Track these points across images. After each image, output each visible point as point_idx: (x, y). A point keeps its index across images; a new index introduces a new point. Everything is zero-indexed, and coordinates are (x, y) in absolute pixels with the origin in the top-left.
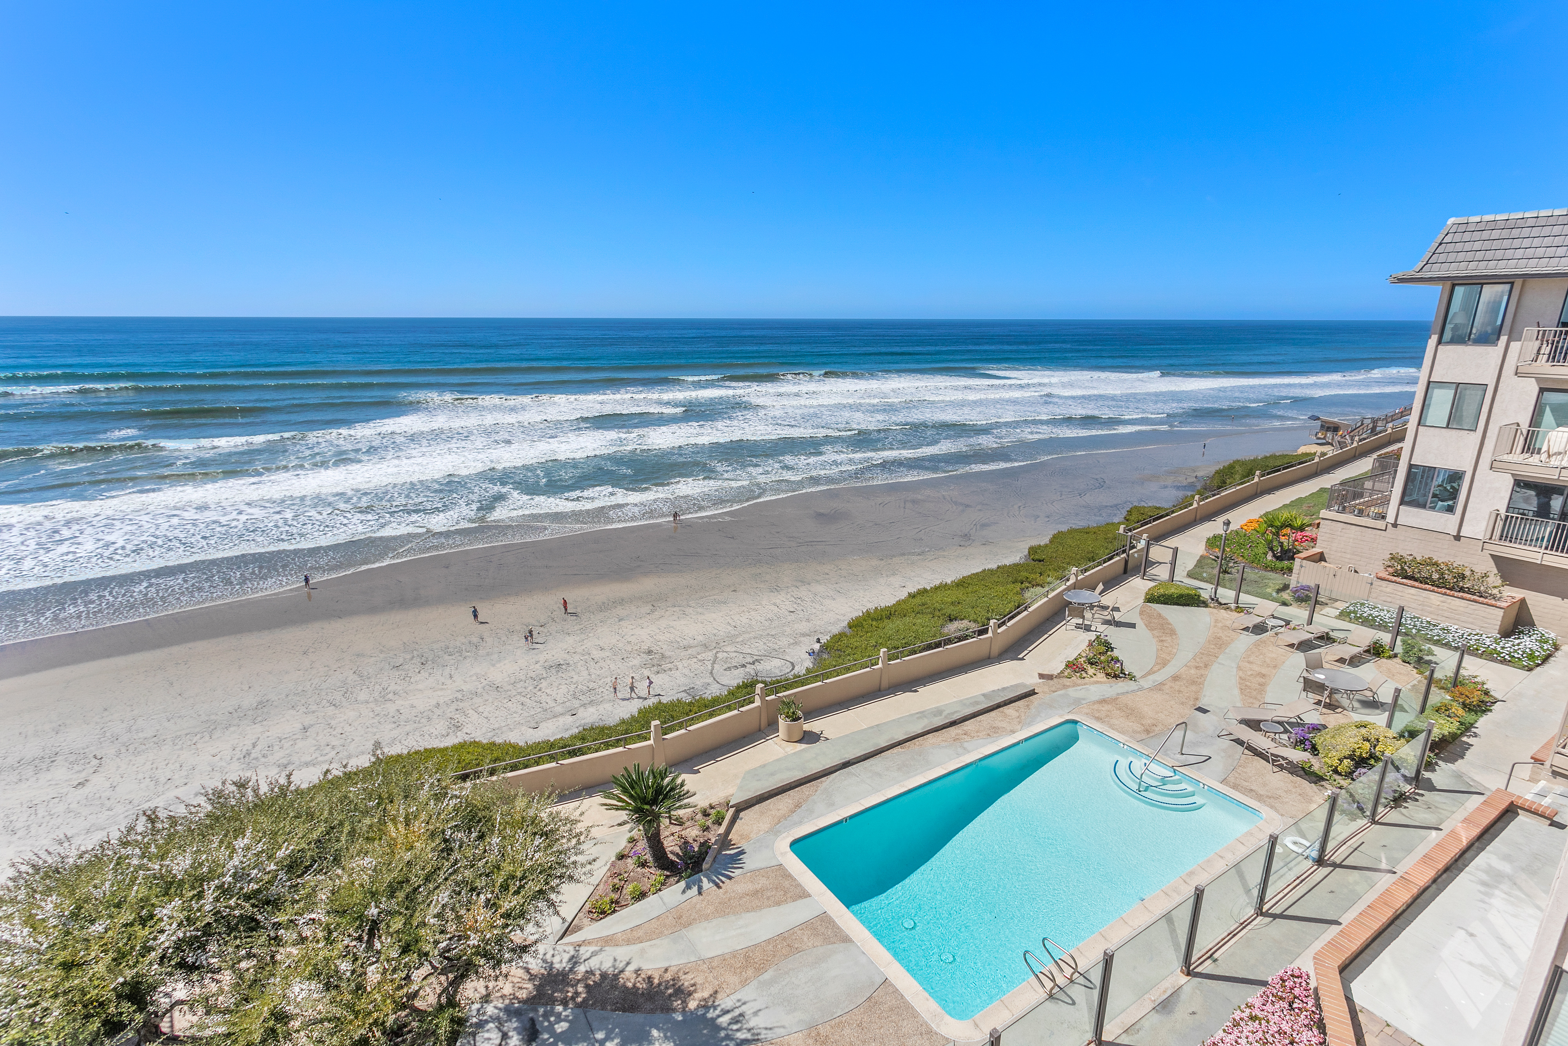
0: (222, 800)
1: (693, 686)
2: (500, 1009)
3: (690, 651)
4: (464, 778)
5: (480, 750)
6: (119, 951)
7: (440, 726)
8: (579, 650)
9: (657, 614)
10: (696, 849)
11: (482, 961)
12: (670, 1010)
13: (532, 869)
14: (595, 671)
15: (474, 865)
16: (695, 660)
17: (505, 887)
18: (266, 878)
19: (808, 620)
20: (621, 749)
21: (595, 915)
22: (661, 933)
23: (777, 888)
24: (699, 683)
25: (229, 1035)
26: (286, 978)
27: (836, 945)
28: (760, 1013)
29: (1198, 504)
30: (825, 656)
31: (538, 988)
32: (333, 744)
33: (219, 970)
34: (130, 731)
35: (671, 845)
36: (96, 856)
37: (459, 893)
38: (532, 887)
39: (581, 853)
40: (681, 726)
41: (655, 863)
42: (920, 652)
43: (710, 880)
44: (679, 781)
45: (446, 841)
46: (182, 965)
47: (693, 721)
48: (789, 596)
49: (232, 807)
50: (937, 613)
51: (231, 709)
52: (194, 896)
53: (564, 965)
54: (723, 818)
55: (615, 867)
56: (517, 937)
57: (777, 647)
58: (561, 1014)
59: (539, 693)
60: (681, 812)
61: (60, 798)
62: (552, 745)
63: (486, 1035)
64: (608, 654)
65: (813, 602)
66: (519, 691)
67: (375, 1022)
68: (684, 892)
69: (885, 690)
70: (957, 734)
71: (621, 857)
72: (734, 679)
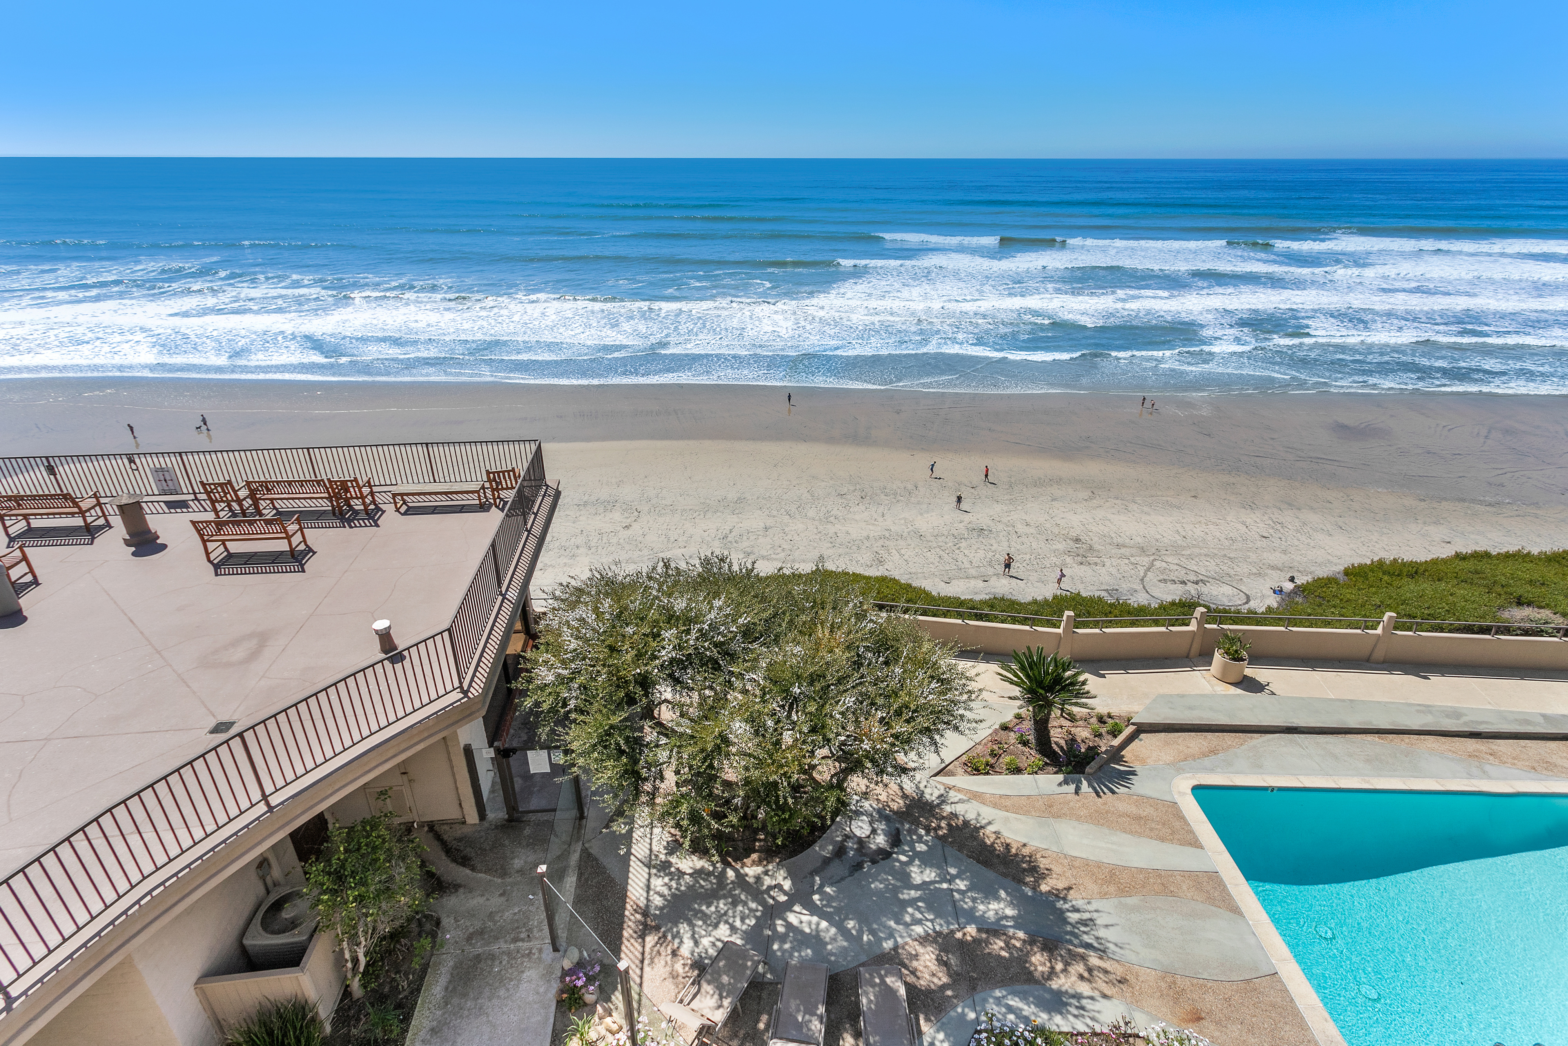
0: (709, 567)
1: (1117, 587)
2: (874, 809)
3: (1123, 550)
4: (881, 607)
5: (897, 588)
6: (638, 650)
7: (866, 557)
8: (1004, 520)
9: (1095, 502)
10: (1083, 750)
11: (869, 765)
12: (1021, 882)
13: (923, 707)
14: (1015, 545)
15: (877, 684)
16: (1127, 561)
17: (898, 713)
18: (730, 635)
19: (1284, 552)
20: (1027, 628)
21: (970, 769)
22: (1029, 811)
23: (1164, 824)
24: (1124, 586)
25: (692, 737)
26: (732, 713)
27: (1220, 910)
28: (1110, 928)
30: (1299, 600)
31: (907, 806)
32: (783, 546)
33: (693, 689)
34: (657, 497)
35: (1057, 736)
36: (633, 580)
37: (861, 703)
38: (922, 722)
39: (971, 710)
40: (1096, 625)
41: (1037, 746)
42: (1450, 631)
43: (1090, 785)
44: (1081, 678)
45: (859, 656)
46: (671, 676)
47: (1110, 624)
48: (1265, 517)
49: (715, 574)
50: (1499, 589)
51: (719, 498)
52: (684, 630)
53: (934, 798)
54: (1120, 732)
55: (997, 734)
56: (901, 758)
57: (1232, 572)
58: (922, 837)
59: (957, 551)
60: (1075, 709)
61: (615, 533)
62: (962, 603)
63: (860, 824)
64: (1032, 530)
65: (1298, 531)
66: (940, 544)
67: (785, 774)
68: (1060, 784)
69: (1378, 663)
70: (1478, 750)
71: (1005, 728)
72: (1170, 594)
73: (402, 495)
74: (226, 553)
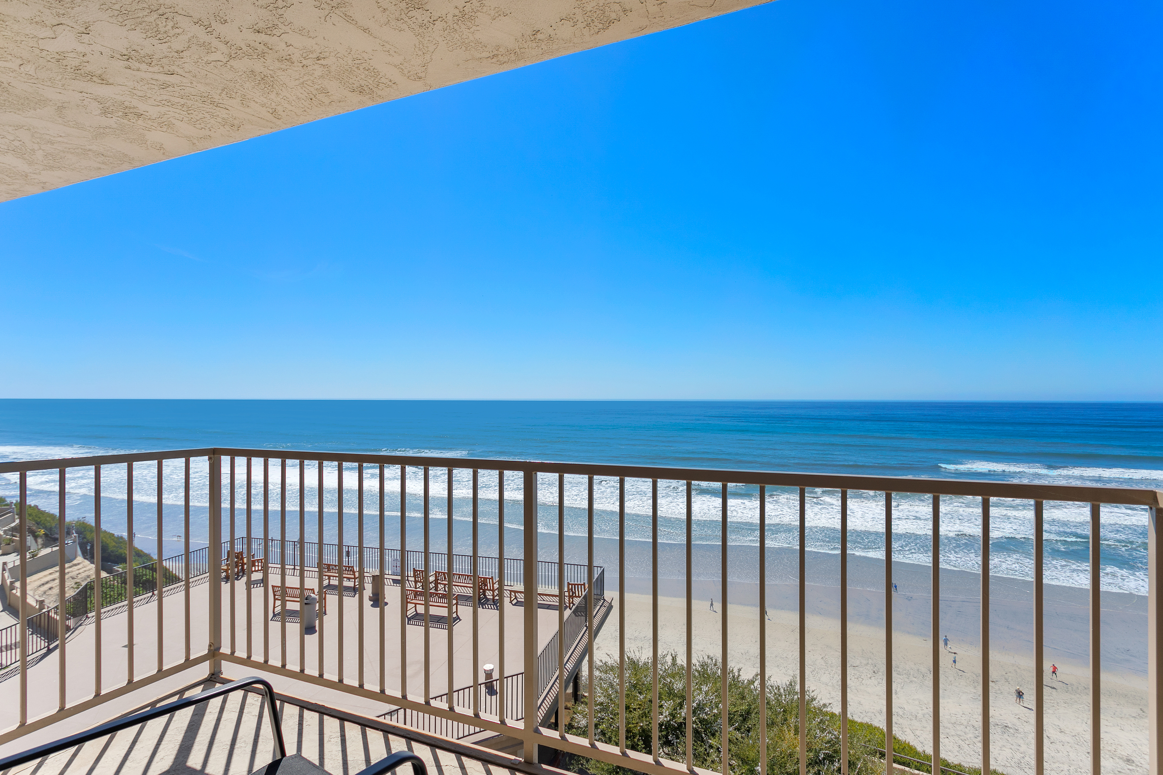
73: (515, 592)
74: (415, 613)
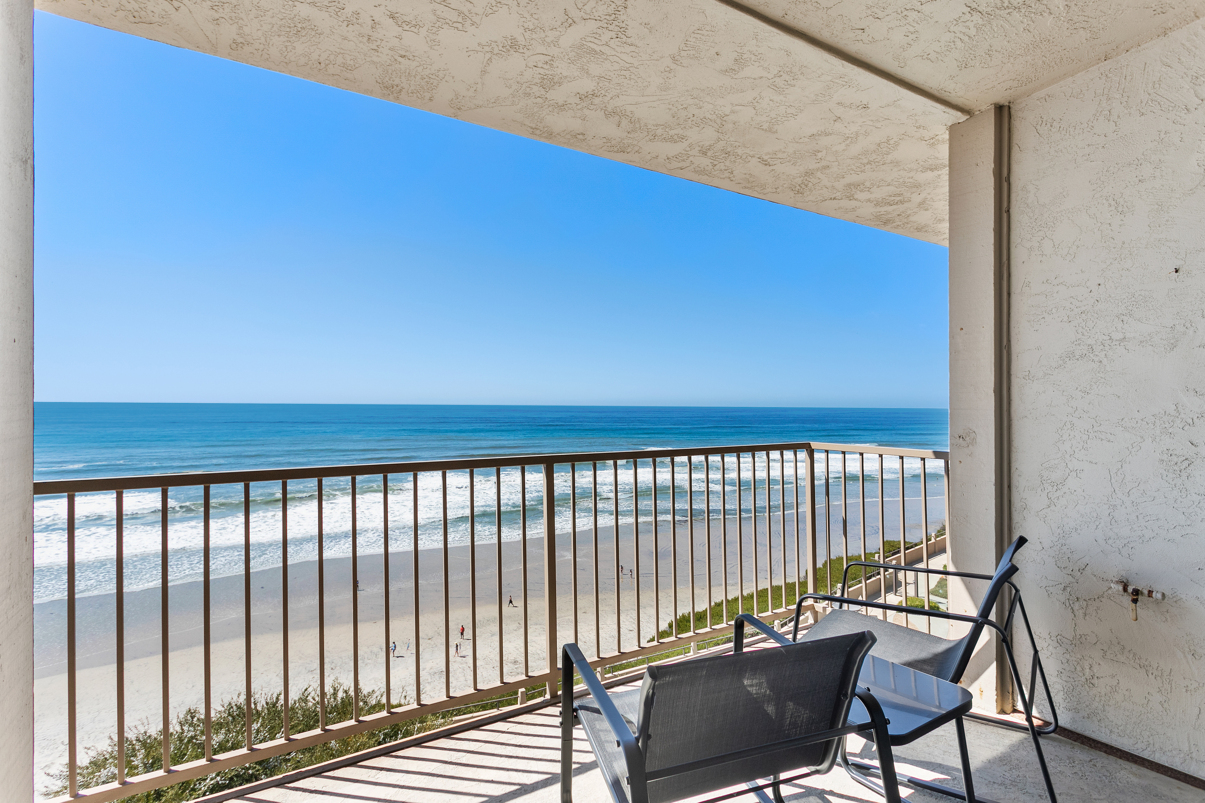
29: (935, 539)
48: (629, 617)
